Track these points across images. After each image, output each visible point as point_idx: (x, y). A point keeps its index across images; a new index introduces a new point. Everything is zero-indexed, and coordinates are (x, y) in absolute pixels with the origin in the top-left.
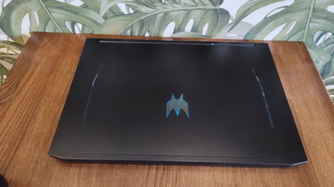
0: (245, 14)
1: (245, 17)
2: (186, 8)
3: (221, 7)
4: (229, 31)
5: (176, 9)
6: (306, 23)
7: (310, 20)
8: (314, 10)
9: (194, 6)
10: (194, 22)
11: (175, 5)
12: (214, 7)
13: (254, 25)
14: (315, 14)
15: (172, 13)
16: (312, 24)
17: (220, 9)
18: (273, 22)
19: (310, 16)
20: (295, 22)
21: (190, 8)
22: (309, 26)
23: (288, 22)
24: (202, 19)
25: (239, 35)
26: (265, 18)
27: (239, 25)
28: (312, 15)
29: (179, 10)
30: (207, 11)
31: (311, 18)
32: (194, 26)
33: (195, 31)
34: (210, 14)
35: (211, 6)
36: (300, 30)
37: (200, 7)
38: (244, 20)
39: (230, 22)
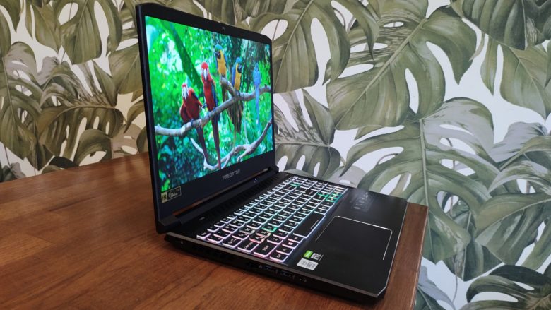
0: (356, 157)
1: (356, 160)
2: (298, 143)
3: (332, 145)
4: (341, 175)
5: (288, 142)
6: (423, 178)
7: (427, 174)
8: (428, 163)
9: (306, 141)
10: (306, 160)
11: (289, 138)
12: (325, 146)
13: (367, 172)
14: (430, 167)
15: (285, 146)
16: (430, 180)
17: (331, 148)
18: (386, 171)
19: (425, 169)
20: (410, 175)
21: (303, 143)
22: (427, 182)
23: (403, 173)
24: (314, 156)
25: (352, 183)
26: (377, 165)
27: (350, 170)
28: (427, 168)
29: (292, 144)
30: (318, 148)
31: (426, 172)
32: (305, 164)
33: (306, 171)
34: (321, 152)
35: (321, 144)
36: (419, 187)
37: (312, 143)
38: (355, 164)
39: (342, 164)
